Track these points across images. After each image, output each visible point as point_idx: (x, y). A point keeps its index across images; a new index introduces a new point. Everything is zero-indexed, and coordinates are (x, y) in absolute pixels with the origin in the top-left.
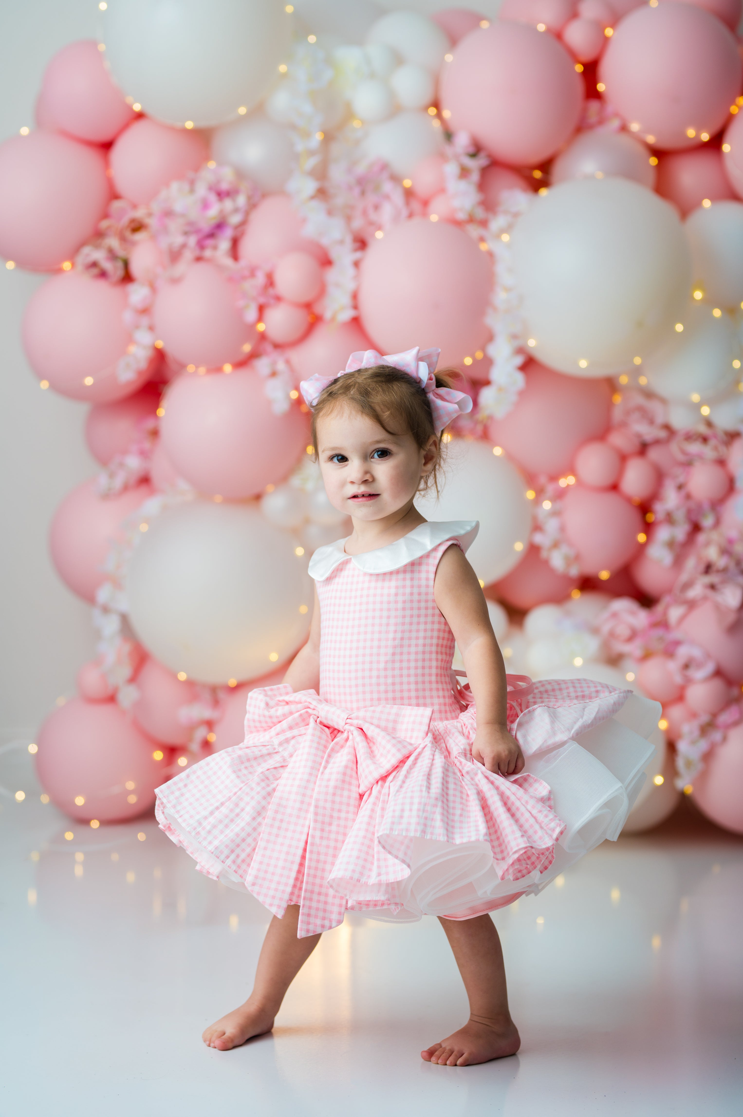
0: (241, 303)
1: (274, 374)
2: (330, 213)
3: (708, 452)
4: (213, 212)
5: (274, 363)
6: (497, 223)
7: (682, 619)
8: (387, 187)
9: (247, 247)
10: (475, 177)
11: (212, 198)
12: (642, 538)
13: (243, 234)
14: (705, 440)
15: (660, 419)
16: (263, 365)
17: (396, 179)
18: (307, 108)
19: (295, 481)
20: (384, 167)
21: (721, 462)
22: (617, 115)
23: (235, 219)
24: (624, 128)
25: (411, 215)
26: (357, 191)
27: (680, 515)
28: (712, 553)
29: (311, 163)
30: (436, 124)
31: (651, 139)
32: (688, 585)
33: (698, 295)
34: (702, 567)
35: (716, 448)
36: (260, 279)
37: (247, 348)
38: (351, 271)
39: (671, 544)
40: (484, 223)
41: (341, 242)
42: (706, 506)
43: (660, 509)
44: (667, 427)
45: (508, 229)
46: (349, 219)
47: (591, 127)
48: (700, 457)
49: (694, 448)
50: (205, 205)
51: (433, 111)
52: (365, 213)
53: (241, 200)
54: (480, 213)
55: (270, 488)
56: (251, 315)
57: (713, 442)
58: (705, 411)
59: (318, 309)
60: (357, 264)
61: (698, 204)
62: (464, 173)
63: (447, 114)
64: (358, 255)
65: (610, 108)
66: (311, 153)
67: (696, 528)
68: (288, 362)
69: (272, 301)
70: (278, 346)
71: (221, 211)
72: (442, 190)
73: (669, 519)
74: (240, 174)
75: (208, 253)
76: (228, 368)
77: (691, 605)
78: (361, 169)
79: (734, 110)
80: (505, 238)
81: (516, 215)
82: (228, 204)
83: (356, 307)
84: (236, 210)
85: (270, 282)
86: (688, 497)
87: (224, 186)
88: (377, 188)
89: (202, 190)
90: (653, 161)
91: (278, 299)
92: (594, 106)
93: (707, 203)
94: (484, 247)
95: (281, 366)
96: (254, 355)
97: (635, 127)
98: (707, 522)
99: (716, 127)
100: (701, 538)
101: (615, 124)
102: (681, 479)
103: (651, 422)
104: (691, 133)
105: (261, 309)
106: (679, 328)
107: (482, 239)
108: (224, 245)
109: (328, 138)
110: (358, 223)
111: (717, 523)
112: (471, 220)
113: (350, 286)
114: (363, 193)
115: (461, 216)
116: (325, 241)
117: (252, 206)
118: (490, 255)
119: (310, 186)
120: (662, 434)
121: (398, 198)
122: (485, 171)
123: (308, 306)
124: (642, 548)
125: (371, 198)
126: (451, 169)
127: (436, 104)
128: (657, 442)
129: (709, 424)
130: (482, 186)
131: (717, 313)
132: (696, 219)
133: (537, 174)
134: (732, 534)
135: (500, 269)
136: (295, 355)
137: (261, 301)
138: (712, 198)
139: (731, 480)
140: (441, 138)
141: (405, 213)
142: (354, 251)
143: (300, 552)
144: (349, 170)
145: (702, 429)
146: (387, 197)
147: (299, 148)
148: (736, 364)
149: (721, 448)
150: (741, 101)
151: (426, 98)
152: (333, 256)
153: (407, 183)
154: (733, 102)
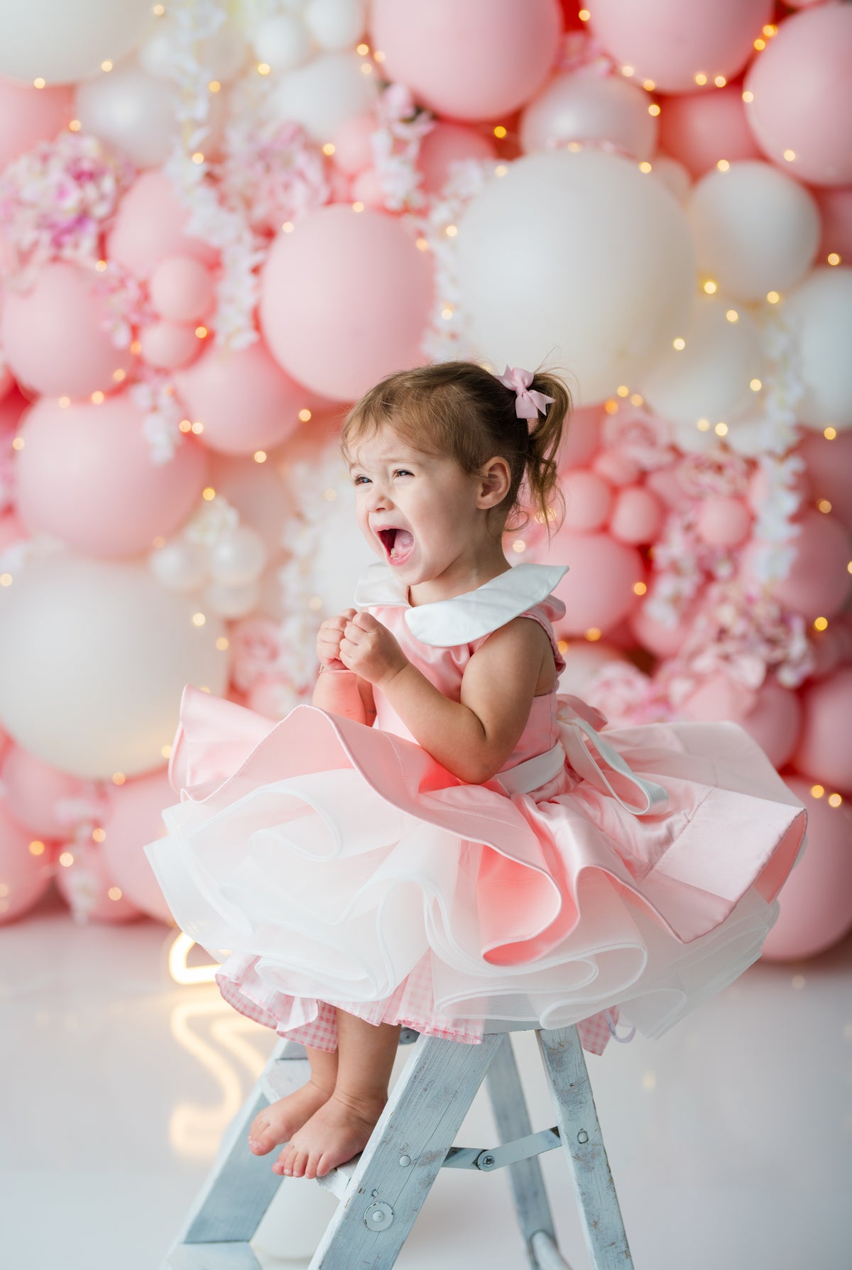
0: (107, 325)
1: (154, 409)
2: (222, 200)
3: (722, 484)
4: (71, 203)
5: (155, 394)
6: (440, 213)
7: (688, 697)
8: (302, 160)
9: (117, 245)
10: (413, 150)
11: (71, 184)
12: (640, 588)
13: (111, 229)
14: (719, 468)
15: (664, 439)
16: (141, 394)
17: (312, 147)
18: (191, 65)
19: (193, 534)
20: (299, 131)
21: (740, 498)
22: (606, 55)
23: (101, 210)
24: (614, 71)
25: (330, 202)
26: (259, 167)
27: (688, 564)
28: (727, 615)
29: (197, 137)
30: (367, 68)
31: (650, 85)
32: (696, 653)
33: (710, 287)
34: (713, 632)
35: (733, 481)
36: (132, 292)
37: (119, 375)
38: (249, 280)
39: (676, 600)
40: (423, 213)
41: (239, 239)
42: (721, 553)
43: (661, 555)
44: (673, 449)
45: (456, 219)
46: (249, 204)
47: (571, 69)
48: (714, 490)
49: (708, 478)
50: (62, 193)
51: (363, 50)
52: (272, 193)
53: (108, 184)
54: (418, 200)
55: (158, 542)
56: (122, 337)
57: (729, 472)
58: (722, 430)
60: (256, 270)
61: (713, 167)
62: (399, 145)
63: (380, 56)
64: (257, 258)
65: (597, 43)
66: (197, 124)
67: (709, 577)
68: (173, 391)
69: (149, 320)
70: (163, 372)
71: (82, 201)
72: (371, 166)
73: (675, 568)
74: (108, 146)
75: (67, 252)
76: (98, 397)
77: (699, 680)
78: (266, 135)
79: (759, 44)
80: (452, 231)
81: (466, 201)
82: (90, 191)
83: (257, 325)
84: (102, 197)
85: (145, 296)
86: (699, 540)
87: (86, 166)
88: (287, 162)
89: (57, 173)
90: (654, 110)
91: (156, 317)
92: (575, 40)
93: (723, 166)
94: (422, 245)
95: (165, 400)
96: (131, 381)
97: (628, 71)
98: (723, 570)
99: (734, 67)
100: (715, 591)
101: (602, 66)
102: (690, 517)
103: (654, 443)
104: (701, 79)
105: (135, 331)
106: (679, 344)
107: (421, 234)
108: (88, 242)
109: (227, 88)
110: (260, 211)
111: (736, 571)
112: (406, 210)
113: (248, 301)
114: (268, 169)
115: (394, 204)
116: (216, 241)
117: (123, 190)
118: (430, 255)
119: (196, 169)
120: (667, 458)
121: (314, 172)
122: (426, 143)
123: (197, 323)
124: (641, 600)
125: (280, 176)
126: (381, 141)
127: (367, 39)
128: (660, 469)
129: (726, 448)
130: (422, 162)
131: (732, 316)
132: (708, 186)
133: (500, 132)
134: (754, 590)
135: (442, 279)
136: (183, 381)
137: (135, 318)
138: (731, 159)
139: (752, 519)
140: (372, 90)
141: (324, 194)
142: (257, 249)
143: (199, 620)
144: (251, 138)
145: (718, 456)
146: (301, 175)
147: (183, 116)
148: (756, 385)
149: (741, 482)
150: (769, 30)
151: (357, 32)
152: (227, 259)
153: (329, 149)
154: (759, 34)
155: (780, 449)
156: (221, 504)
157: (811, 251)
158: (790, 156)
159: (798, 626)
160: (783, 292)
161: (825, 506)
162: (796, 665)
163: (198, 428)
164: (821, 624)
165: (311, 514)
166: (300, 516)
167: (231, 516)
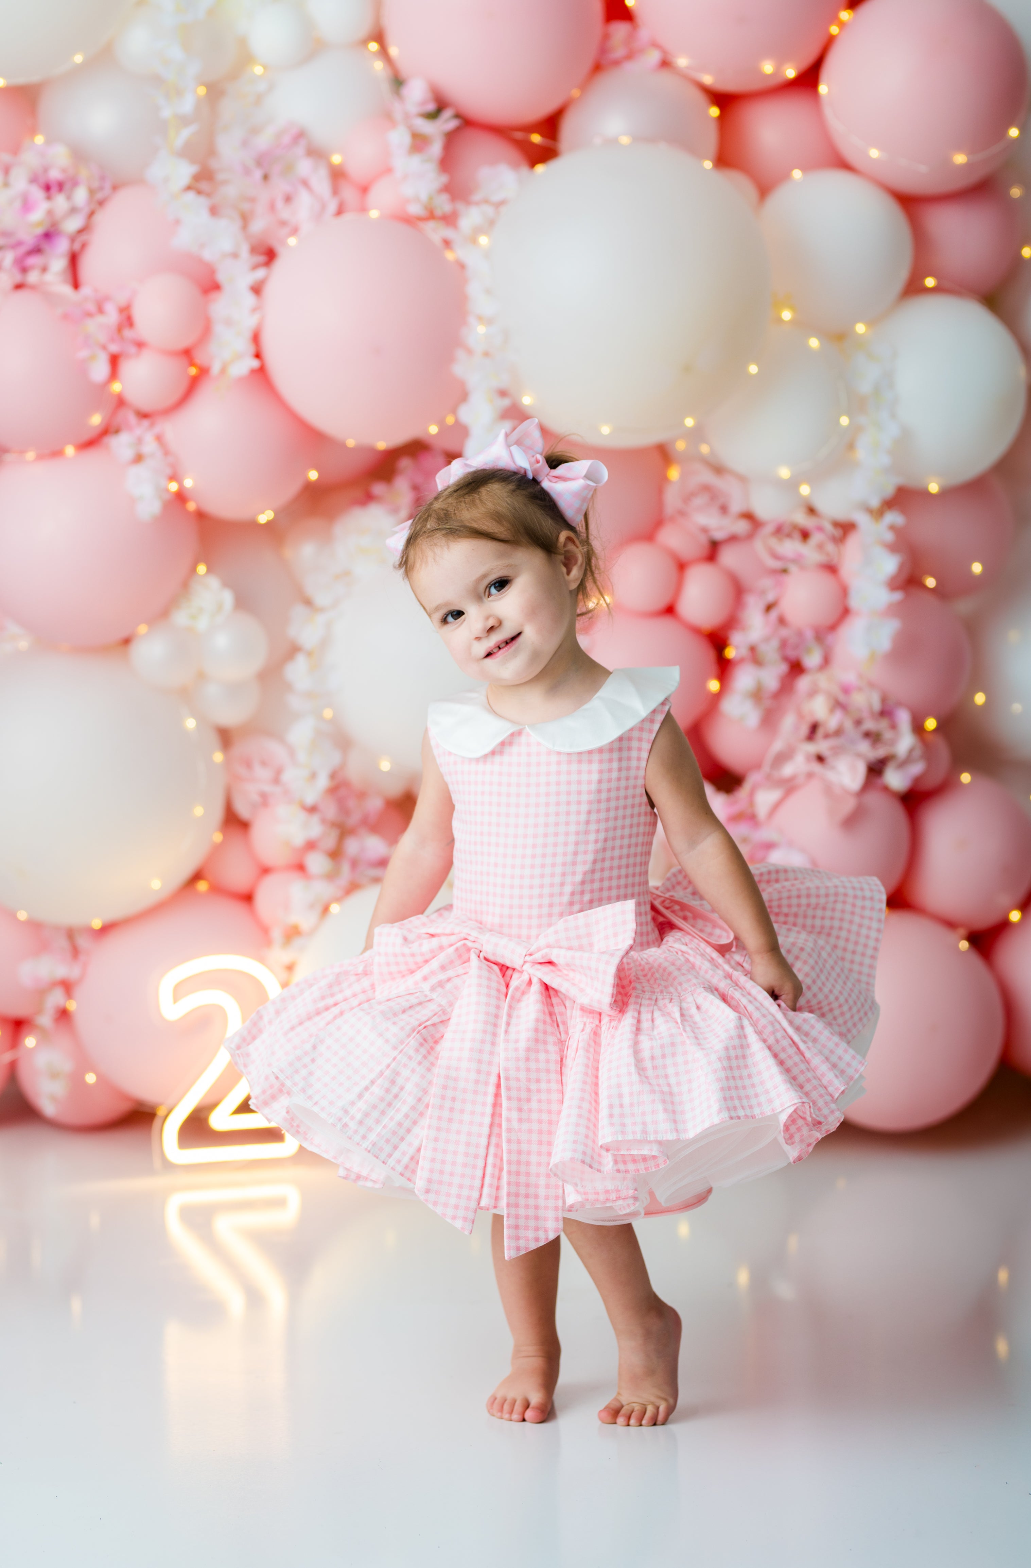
0: (83, 354)
1: (139, 458)
2: (214, 211)
3: (810, 552)
4: (38, 215)
5: (140, 441)
6: (472, 218)
7: (776, 807)
8: (304, 167)
9: (91, 266)
10: (436, 148)
11: (37, 194)
12: (714, 685)
13: (84, 246)
14: (805, 535)
15: (736, 507)
16: (122, 445)
17: (316, 153)
18: (176, 53)
19: (180, 618)
20: (300, 135)
21: (831, 569)
22: (655, 45)
23: (72, 225)
24: (665, 64)
25: (340, 212)
26: (258, 174)
27: (770, 651)
28: (819, 708)
29: (184, 136)
30: (379, 65)
31: (708, 80)
32: (785, 757)
33: (787, 315)
34: (804, 730)
35: (820, 547)
36: (112, 317)
37: (96, 420)
38: (250, 299)
39: (757, 695)
40: (450, 220)
41: (235, 255)
42: (809, 634)
43: (739, 641)
44: (749, 516)
45: (489, 225)
46: (245, 219)
47: (617, 63)
48: (797, 560)
49: (790, 547)
50: (27, 206)
51: (374, 46)
52: (272, 207)
53: (81, 195)
54: (444, 204)
55: (143, 629)
56: (100, 370)
57: (816, 538)
58: (805, 490)
59: (200, 357)
60: (257, 289)
61: (786, 176)
62: (419, 142)
63: (395, 51)
64: (261, 273)
65: (644, 34)
66: (184, 121)
67: (796, 668)
68: (159, 439)
69: (133, 350)
70: (144, 415)
71: (50, 213)
72: (388, 170)
73: (754, 656)
74: (79, 155)
75: (33, 277)
76: (70, 450)
77: (789, 787)
78: (263, 141)
79: (834, 30)
80: (483, 240)
81: (500, 205)
82: (60, 202)
83: (258, 356)
84: (73, 210)
85: (127, 320)
86: (782, 621)
87: (55, 175)
88: (288, 169)
89: (20, 182)
90: (715, 112)
91: (140, 345)
92: (620, 29)
93: (797, 174)
94: (450, 256)
95: (150, 446)
96: (107, 431)
97: (682, 62)
98: (812, 660)
99: (807, 59)
100: (803, 683)
101: (653, 57)
102: (770, 597)
103: (724, 509)
104: (768, 68)
105: (114, 361)
106: (753, 369)
107: (447, 243)
108: (58, 264)
109: (215, 93)
110: (258, 226)
111: (827, 661)
112: (431, 216)
113: (249, 322)
114: (267, 178)
115: (415, 209)
116: (208, 255)
117: (98, 203)
118: (462, 266)
119: (185, 172)
120: (741, 527)
121: (321, 183)
122: (451, 138)
123: (187, 354)
124: (715, 701)
125: (280, 186)
126: (399, 138)
127: (379, 37)
128: (733, 539)
129: (812, 511)
130: (446, 163)
131: (814, 343)
132: (780, 198)
133: (536, 138)
134: (850, 677)
135: (474, 289)
136: (170, 428)
137: (114, 348)
138: (805, 169)
139: (844, 591)
140: (385, 87)
141: (332, 207)
142: (255, 267)
143: (191, 723)
144: (245, 143)
145: (801, 519)
146: (305, 183)
147: (167, 113)
148: (844, 421)
149: (830, 547)
150: (845, 15)
151: (365, 28)
152: (222, 277)
153: (336, 159)
154: (835, 19)
155: (875, 502)
156: (214, 582)
157: (903, 275)
158: (874, 153)
159: (904, 718)
160: (870, 323)
161: (931, 582)
162: (903, 764)
163: (188, 483)
164: (931, 724)
165: (321, 598)
166: (308, 602)
167: (227, 598)
